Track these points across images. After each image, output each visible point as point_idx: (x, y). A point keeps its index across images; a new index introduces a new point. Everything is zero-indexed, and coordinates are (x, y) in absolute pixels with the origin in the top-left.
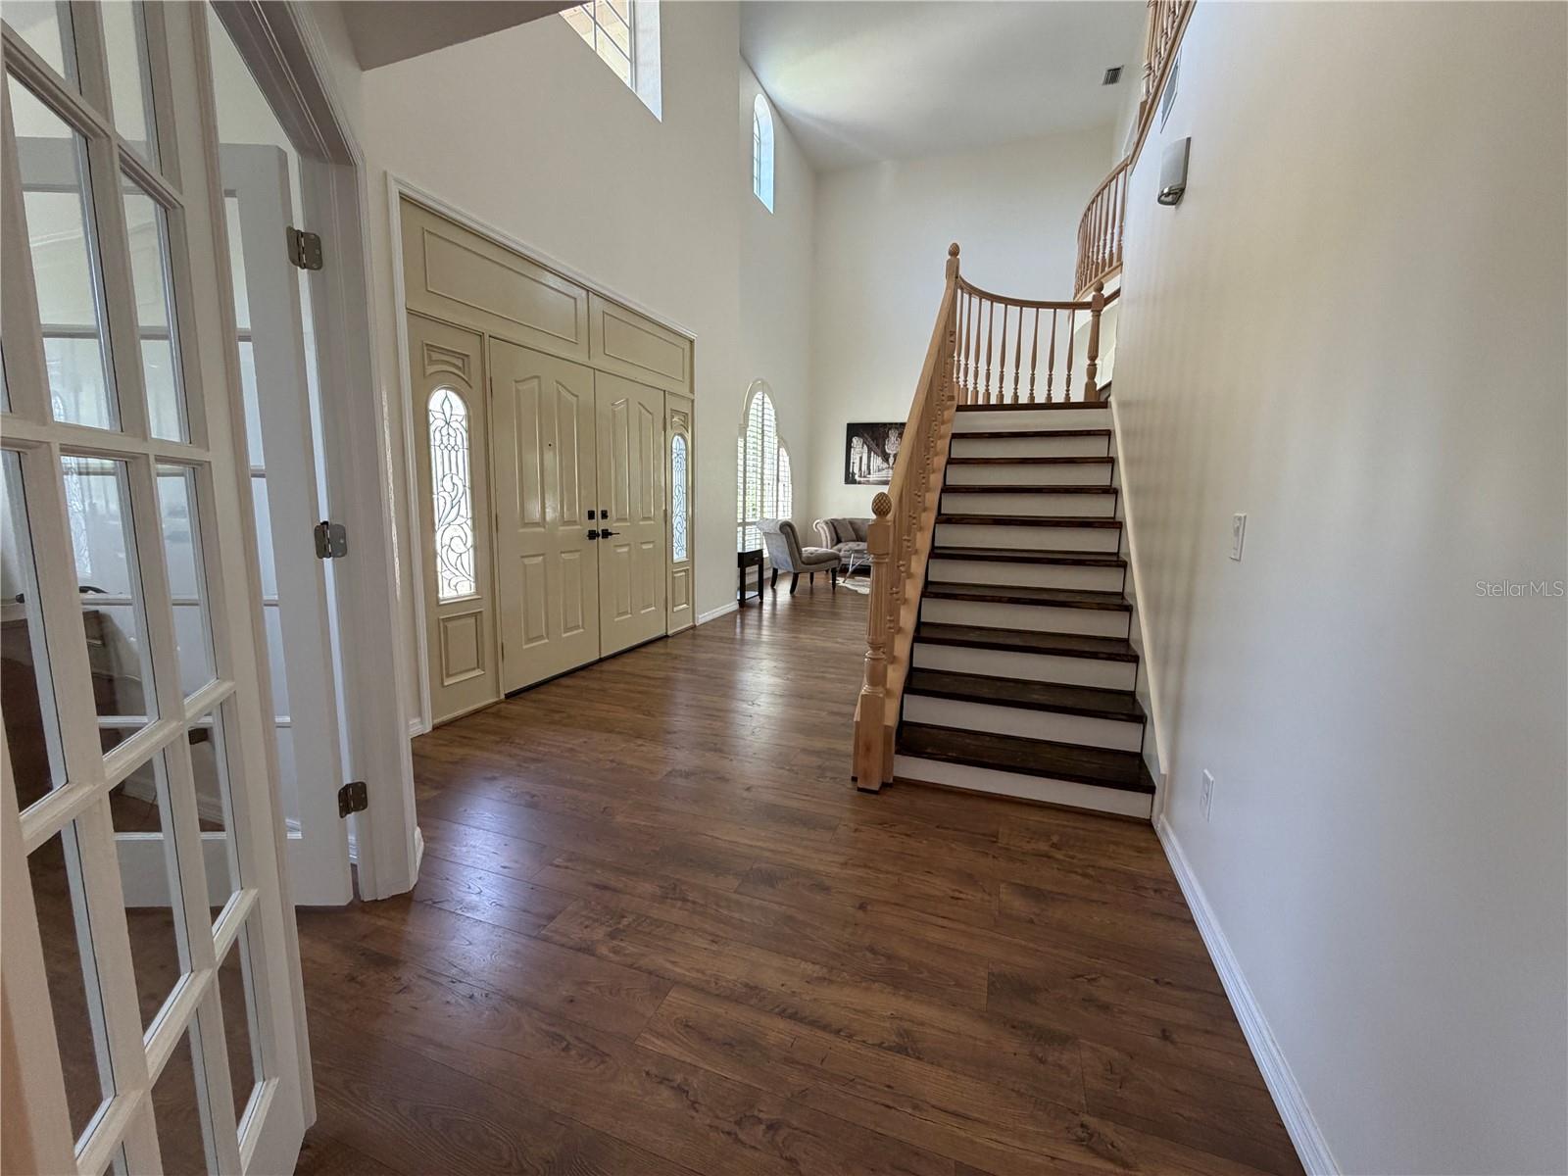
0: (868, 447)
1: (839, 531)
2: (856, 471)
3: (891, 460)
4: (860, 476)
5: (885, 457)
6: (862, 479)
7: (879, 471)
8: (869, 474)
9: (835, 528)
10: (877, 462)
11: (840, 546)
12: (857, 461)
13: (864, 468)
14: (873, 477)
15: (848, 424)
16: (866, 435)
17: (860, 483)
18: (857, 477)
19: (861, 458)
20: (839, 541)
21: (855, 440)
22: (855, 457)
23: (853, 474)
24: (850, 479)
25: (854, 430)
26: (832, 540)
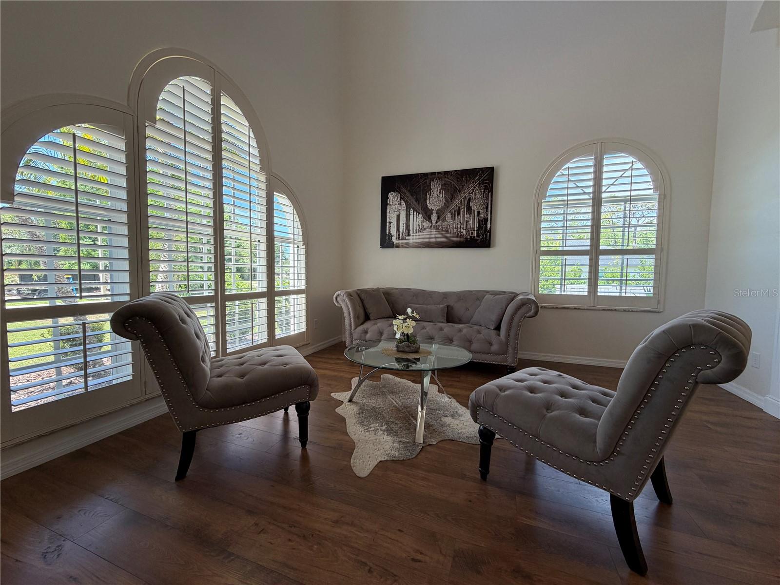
0: (406, 202)
1: (367, 306)
2: (393, 231)
3: (434, 217)
4: (398, 238)
5: (427, 215)
6: (400, 241)
7: (420, 231)
8: (409, 235)
9: (362, 301)
10: (417, 220)
11: (367, 325)
12: (394, 221)
13: (402, 228)
14: (413, 239)
15: (382, 177)
16: (404, 190)
17: (398, 246)
18: (394, 239)
19: (398, 216)
20: (367, 318)
21: (393, 197)
22: (392, 217)
23: (390, 236)
24: (386, 242)
25: (390, 184)
26: (357, 317)
